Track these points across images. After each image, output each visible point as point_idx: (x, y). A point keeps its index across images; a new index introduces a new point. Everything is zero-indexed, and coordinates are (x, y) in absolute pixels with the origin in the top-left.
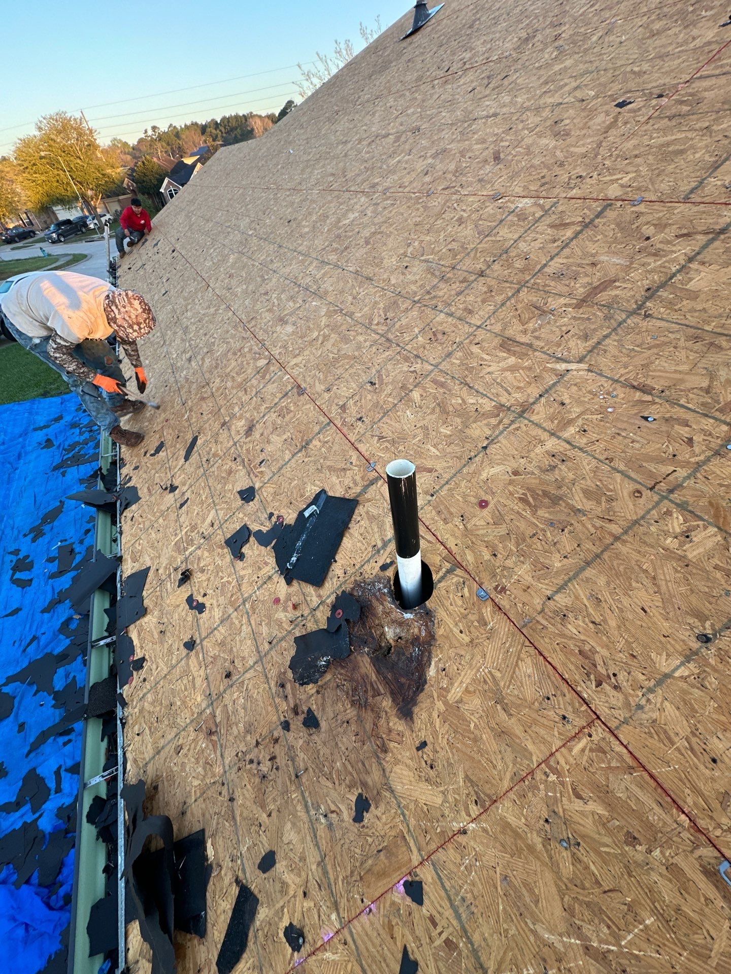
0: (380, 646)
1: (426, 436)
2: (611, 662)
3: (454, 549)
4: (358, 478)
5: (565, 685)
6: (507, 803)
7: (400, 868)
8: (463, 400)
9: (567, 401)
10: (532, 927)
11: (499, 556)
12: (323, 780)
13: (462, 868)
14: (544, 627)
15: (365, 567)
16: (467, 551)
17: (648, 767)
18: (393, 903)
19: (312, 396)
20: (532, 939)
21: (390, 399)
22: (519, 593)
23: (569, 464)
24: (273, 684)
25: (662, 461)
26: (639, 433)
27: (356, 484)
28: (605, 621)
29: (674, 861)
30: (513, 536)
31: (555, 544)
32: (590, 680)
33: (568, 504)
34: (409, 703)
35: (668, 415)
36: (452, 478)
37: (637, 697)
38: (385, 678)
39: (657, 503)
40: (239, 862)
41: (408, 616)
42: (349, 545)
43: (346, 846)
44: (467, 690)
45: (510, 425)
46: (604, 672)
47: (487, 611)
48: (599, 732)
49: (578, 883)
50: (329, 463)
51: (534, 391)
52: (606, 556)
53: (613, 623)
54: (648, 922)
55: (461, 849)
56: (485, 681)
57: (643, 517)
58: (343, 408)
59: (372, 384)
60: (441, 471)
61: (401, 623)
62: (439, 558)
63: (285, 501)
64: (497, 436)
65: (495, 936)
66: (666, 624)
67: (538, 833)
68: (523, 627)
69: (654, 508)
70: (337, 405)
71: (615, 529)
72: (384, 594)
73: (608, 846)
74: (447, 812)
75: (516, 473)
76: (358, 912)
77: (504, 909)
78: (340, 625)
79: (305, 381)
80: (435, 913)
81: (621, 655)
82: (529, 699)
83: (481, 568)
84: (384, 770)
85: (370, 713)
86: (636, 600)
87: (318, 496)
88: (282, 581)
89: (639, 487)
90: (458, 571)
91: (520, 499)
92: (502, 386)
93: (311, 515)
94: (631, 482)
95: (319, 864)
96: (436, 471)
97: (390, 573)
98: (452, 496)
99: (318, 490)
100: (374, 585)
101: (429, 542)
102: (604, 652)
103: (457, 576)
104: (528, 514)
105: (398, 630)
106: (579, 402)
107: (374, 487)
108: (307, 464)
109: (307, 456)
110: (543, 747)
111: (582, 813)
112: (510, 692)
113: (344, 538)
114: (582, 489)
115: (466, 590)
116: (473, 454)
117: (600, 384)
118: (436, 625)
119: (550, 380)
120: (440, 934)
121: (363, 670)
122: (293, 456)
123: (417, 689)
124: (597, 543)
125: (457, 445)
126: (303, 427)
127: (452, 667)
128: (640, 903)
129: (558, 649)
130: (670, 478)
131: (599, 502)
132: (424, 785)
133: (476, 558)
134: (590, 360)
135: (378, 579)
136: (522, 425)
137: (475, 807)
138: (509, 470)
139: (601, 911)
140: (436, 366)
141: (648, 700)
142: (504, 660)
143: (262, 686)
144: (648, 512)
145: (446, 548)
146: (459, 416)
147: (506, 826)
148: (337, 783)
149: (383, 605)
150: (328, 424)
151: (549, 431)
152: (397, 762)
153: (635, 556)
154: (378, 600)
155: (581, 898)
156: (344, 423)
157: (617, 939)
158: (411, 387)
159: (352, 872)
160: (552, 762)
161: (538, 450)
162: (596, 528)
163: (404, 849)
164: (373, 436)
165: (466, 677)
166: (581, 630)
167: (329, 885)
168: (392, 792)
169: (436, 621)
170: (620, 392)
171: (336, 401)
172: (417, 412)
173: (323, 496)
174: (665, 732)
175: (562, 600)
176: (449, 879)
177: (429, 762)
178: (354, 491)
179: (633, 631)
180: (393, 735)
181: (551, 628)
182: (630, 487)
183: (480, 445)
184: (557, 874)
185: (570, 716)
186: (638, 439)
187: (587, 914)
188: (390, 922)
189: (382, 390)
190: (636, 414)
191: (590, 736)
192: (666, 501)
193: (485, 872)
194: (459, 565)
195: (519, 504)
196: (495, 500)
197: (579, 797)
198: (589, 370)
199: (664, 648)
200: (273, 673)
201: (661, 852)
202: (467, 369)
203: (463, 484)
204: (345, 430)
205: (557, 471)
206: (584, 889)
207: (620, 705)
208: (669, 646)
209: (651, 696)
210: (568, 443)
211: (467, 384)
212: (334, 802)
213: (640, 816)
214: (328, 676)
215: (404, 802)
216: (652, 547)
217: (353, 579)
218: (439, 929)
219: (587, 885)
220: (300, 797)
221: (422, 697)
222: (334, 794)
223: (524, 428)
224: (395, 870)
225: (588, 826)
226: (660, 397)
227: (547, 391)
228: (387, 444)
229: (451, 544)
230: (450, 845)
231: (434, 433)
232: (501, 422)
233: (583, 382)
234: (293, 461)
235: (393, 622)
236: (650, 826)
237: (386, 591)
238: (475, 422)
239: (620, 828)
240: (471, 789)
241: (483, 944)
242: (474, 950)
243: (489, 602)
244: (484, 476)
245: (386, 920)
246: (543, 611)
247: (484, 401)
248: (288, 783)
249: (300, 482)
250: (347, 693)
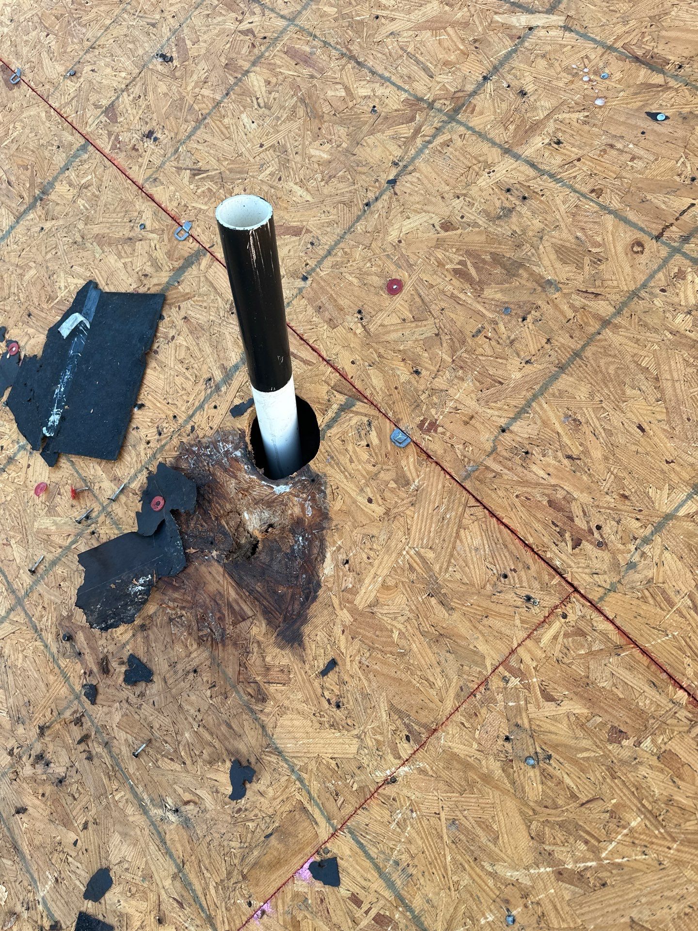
0: (238, 544)
1: (284, 164)
2: (593, 511)
3: (350, 370)
4: (160, 255)
5: (530, 553)
6: (452, 729)
7: (301, 850)
8: (347, 89)
9: (529, 88)
10: (490, 869)
11: (424, 373)
12: (165, 764)
13: (393, 826)
14: (497, 475)
15: (197, 418)
16: (372, 371)
17: (641, 641)
18: (296, 895)
19: (40, 89)
20: (491, 882)
21: (206, 92)
22: (456, 428)
23: (533, 203)
24: (50, 638)
25: (673, 190)
26: (643, 143)
27: (158, 268)
28: (586, 452)
29: (668, 747)
30: (445, 338)
31: (512, 342)
32: (564, 540)
33: (532, 274)
34: (295, 622)
35: (686, 110)
36: (337, 243)
37: (628, 553)
38: (251, 592)
39: (666, 261)
40: (40, 907)
41: (281, 489)
42: (161, 383)
43: (216, 843)
44: (385, 586)
45: (434, 136)
46: (584, 526)
47: (409, 462)
48: (576, 610)
49: (549, 803)
50: (96, 229)
51: (474, 70)
52: (589, 353)
53: (597, 454)
54: (633, 824)
55: (390, 802)
56: (411, 568)
57: (644, 286)
58: (111, 111)
59: (166, 59)
60: (316, 232)
61: (270, 503)
62: (326, 388)
63: (17, 312)
64: (413, 159)
65: (442, 894)
66: (670, 445)
67: (496, 756)
68: (465, 478)
69: (660, 268)
70: (97, 107)
71: (604, 308)
72: (236, 459)
73: (587, 750)
74: (365, 761)
75: (447, 226)
76: (245, 919)
77: (453, 859)
78: (163, 522)
79: (17, 55)
80: (357, 890)
81: (608, 498)
82: (477, 581)
83: (396, 396)
84: (263, 727)
85: (230, 649)
86: (629, 415)
87: (82, 296)
88: (38, 461)
89: (639, 235)
90: (359, 406)
91: (456, 271)
92: (418, 62)
93: (75, 332)
94: (628, 228)
95: (174, 877)
96: (308, 231)
97: (243, 423)
98: (341, 276)
99: (81, 283)
100: (216, 448)
101: (306, 362)
102: (584, 498)
103: (357, 413)
104: (468, 297)
105: (266, 514)
106: (550, 89)
107: (193, 271)
108: (51, 234)
109: (49, 216)
110: (500, 645)
111: (555, 719)
112: (450, 578)
113: (149, 371)
114: (553, 245)
115: (373, 435)
116: (371, 195)
117: (583, 54)
118: (329, 497)
119: (501, 46)
120: (367, 912)
121: (212, 587)
122: (18, 219)
123: (307, 598)
124: (577, 333)
125: (342, 179)
126: (30, 158)
127: (358, 556)
128: (624, 806)
129: (518, 504)
130: (686, 217)
131: (580, 267)
132: (330, 734)
133: (386, 381)
134: (568, 8)
135: (223, 435)
136: (455, 137)
137: (406, 745)
138: (436, 221)
139: (578, 827)
140: (292, 20)
141: (643, 554)
142: (439, 532)
143: (31, 646)
144: (652, 276)
145: (336, 370)
146: (342, 123)
147: (451, 759)
148: (188, 762)
149: (236, 477)
150: (83, 148)
151: (500, 146)
152: (283, 710)
153: (631, 348)
154: (226, 470)
155: (551, 819)
156: (117, 145)
157: (595, 852)
158: (246, 65)
159: (229, 874)
160: (513, 662)
161: (484, 181)
162: (576, 310)
163: (306, 823)
164: (179, 169)
165: (383, 566)
166: (551, 470)
167: (196, 899)
168: (279, 753)
169: (328, 491)
170: (616, 69)
171: (93, 98)
172: (262, 117)
173: (93, 295)
174: (664, 592)
175: (522, 430)
176: (374, 844)
177: (333, 701)
178: (155, 281)
179: (625, 460)
180: (274, 674)
181: (508, 475)
182: (628, 236)
183: (384, 178)
184: (523, 800)
185: (536, 595)
186: (642, 153)
187: (560, 836)
188: (293, 918)
189: (187, 73)
190: (639, 109)
191: (565, 616)
192: (678, 257)
193: (425, 823)
194: (361, 396)
195: (455, 282)
196: (414, 277)
197: (549, 698)
198: (567, 28)
199: (666, 479)
200: (48, 621)
201: (653, 741)
202: (350, 25)
203: (358, 253)
204: (121, 159)
205: (514, 219)
206: (556, 807)
207: (605, 567)
208: (673, 476)
209: (646, 548)
210: (533, 165)
211: (352, 58)
212: (187, 790)
213: (627, 704)
214: (151, 608)
215: (299, 763)
216: (656, 331)
217: (175, 442)
218: (365, 907)
219: (560, 802)
220: (129, 796)
221: (315, 608)
222: (187, 779)
223: (459, 143)
224: (294, 854)
225: (562, 732)
226: (675, 77)
227: (496, 69)
228: (209, 184)
229: (344, 363)
230: (373, 803)
231: (298, 158)
232: (417, 131)
233: (555, 51)
234: (20, 229)
235: (257, 502)
236: (640, 714)
237: (238, 453)
238: (372, 133)
239: (603, 724)
240: (399, 722)
241: (426, 906)
242: (414, 917)
243: (412, 449)
244: (393, 235)
245: (288, 918)
246: (494, 449)
247: (386, 92)
248: (106, 781)
249: (43, 271)
250: (189, 627)
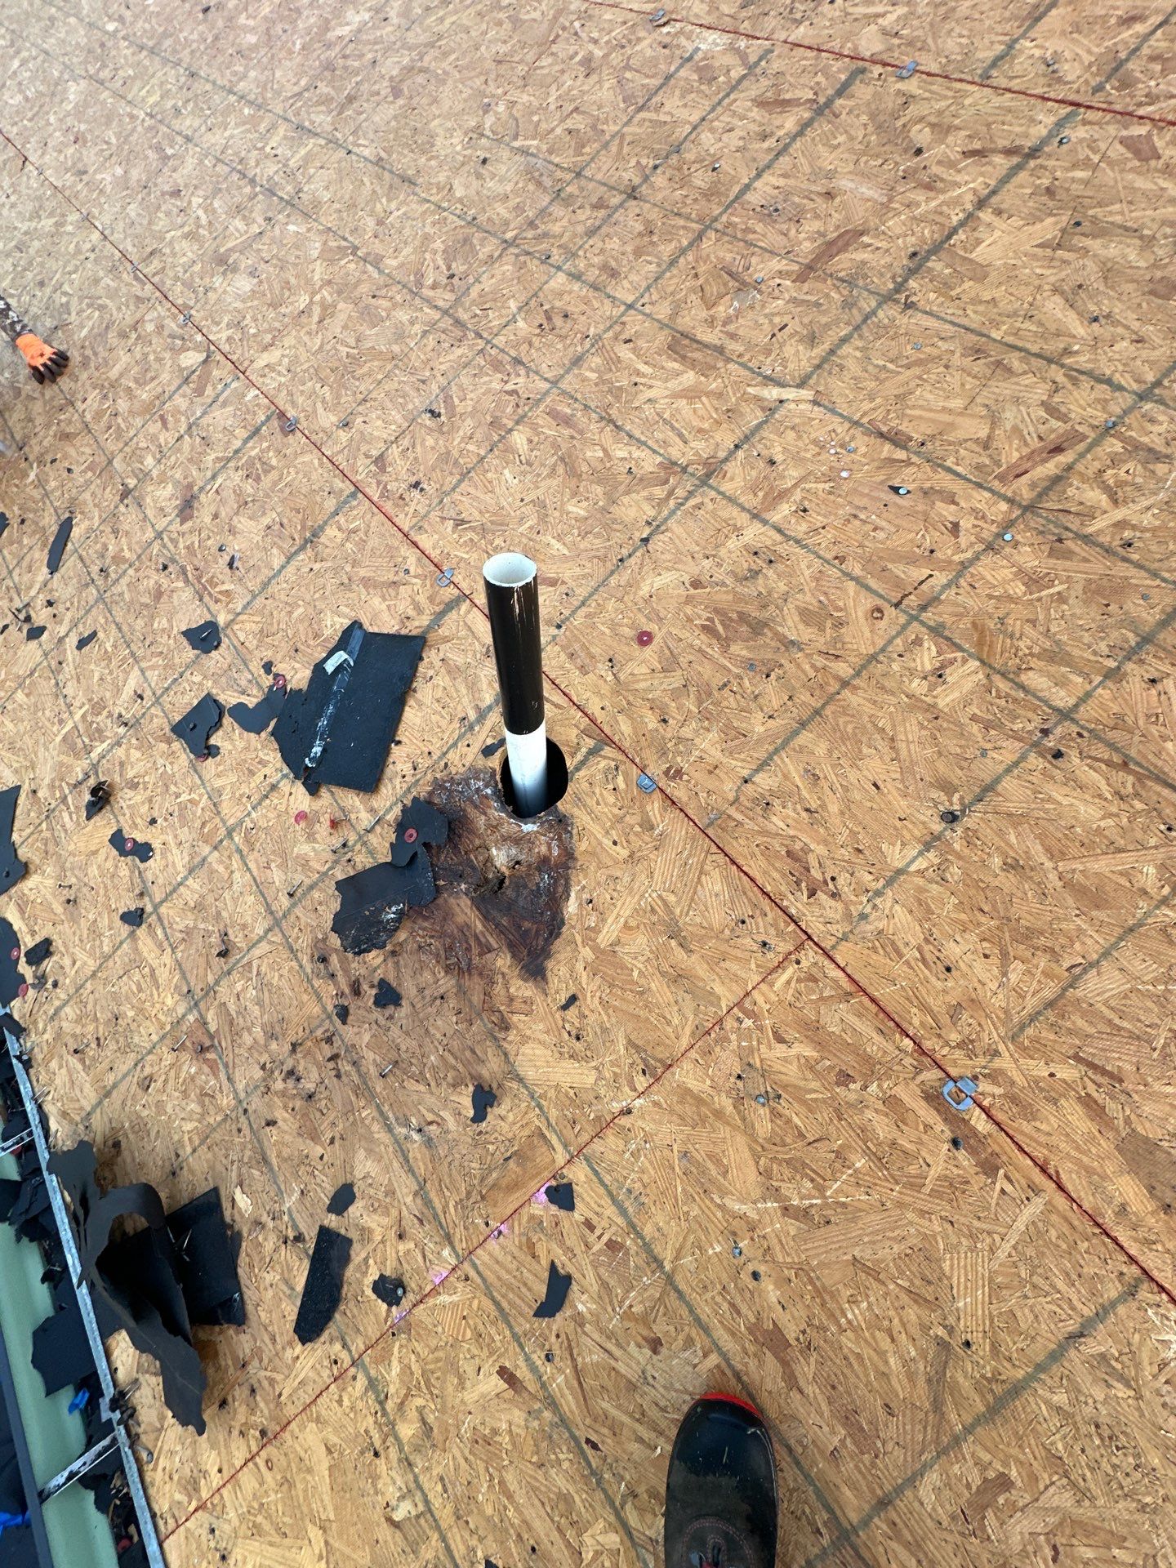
0: (486, 879)
1: (543, 518)
2: (828, 862)
3: (600, 716)
4: (422, 599)
5: (767, 901)
6: (687, 1065)
7: (538, 1174)
8: (605, 450)
9: (778, 458)
10: (718, 1201)
11: (671, 721)
12: (411, 1085)
13: (627, 1155)
14: (739, 824)
15: (450, 755)
16: (620, 718)
17: (870, 990)
18: (532, 1217)
19: (314, 437)
20: (719, 1214)
21: (471, 447)
22: (699, 776)
23: (780, 567)
24: (305, 960)
25: (912, 560)
26: (885, 515)
27: (419, 610)
28: (824, 806)
29: (893, 1092)
30: (693, 690)
31: (756, 697)
32: (800, 890)
33: (776, 633)
34: (539, 956)
35: (927, 485)
36: (591, 595)
37: (862, 904)
38: (497, 925)
39: (904, 627)
40: (286, 1218)
41: (529, 827)
42: (418, 721)
43: (457, 1163)
44: (626, 926)
45: (687, 499)
46: (819, 877)
47: (655, 808)
48: (809, 956)
49: (778, 1140)
50: (363, 572)
51: (726, 438)
52: (828, 711)
53: (834, 808)
54: (858, 1165)
55: (625, 1133)
56: (653, 910)
57: (883, 650)
58: (380, 461)
59: (434, 414)
60: (571, 583)
61: (518, 840)
62: (575, 731)
63: (285, 647)
64: (666, 519)
65: (673, 1223)
66: (903, 803)
67: (728, 1096)
68: (709, 826)
69: (898, 634)
70: (367, 456)
71: (843, 669)
72: (486, 797)
73: (815, 1091)
74: (602, 1092)
75: (696, 584)
76: (482, 1238)
77: (684, 1190)
78: (415, 854)
79: (294, 404)
80: (590, 1215)
81: (843, 851)
82: (716, 926)
83: (643, 743)
84: (506, 1054)
85: (476, 979)
86: (865, 772)
87: (347, 634)
88: (300, 789)
89: (879, 602)
90: (608, 751)
91: (704, 627)
92: (673, 428)
93: (339, 669)
94: (869, 594)
95: (416, 1194)
96: (563, 582)
97: (495, 762)
98: (593, 626)
99: (347, 623)
100: (468, 785)
101: (557, 706)
102: (820, 850)
103: (605, 758)
104: (715, 652)
105: (514, 851)
106: (798, 460)
107: (453, 615)
108: (319, 574)
109: (318, 558)
110: (735, 987)
111: (786, 1060)
112: (690, 921)
113: (407, 708)
114: (797, 607)
115: (620, 779)
116: (625, 552)
117: (830, 428)
118: (575, 838)
119: (754, 417)
120: (599, 1238)
121: (460, 919)
122: (289, 559)
123: (551, 934)
124: (817, 693)
125: (598, 535)
126: (302, 502)
127: (603, 896)
128: (850, 1147)
129: (758, 853)
130: (924, 587)
131: (822, 629)
132: (569, 1064)
133: (634, 728)
134: (817, 383)
135: (475, 772)
136: (707, 500)
137: (642, 1078)
138: (686, 578)
139: (804, 1165)
140: (555, 383)
141: (875, 906)
142: (681, 876)
143: (287, 966)
144: (890, 642)
145: (586, 714)
146: (599, 482)
147: (685, 1093)
148: (433, 1084)
149: (485, 814)
150: (353, 495)
151: (749, 511)
152: (525, 1039)
153: (869, 709)
154: (476, 807)
155: (780, 1156)
156: (385, 493)
157: (821, 1190)
158: (510, 424)
159: (469, 1194)
160: (747, 1004)
161: (733, 543)
162: (817, 670)
163: (544, 1149)
164: (443, 519)
165: (625, 908)
166: (790, 822)
167: (436, 1216)
168: (521, 1080)
169: (575, 832)
170: (862, 443)
171: (364, 448)
172: (524, 473)
173: (358, 634)
174: (893, 943)
175: (765, 781)
176: (609, 1172)
177: (574, 1033)
178: (417, 623)
179: (860, 816)
180: (517, 1005)
181: (749, 824)
182: (868, 602)
183: (637, 536)
184: (752, 1137)
185: (772, 941)
186: (884, 524)
187: (787, 1173)
188: (529, 1239)
189: (454, 429)
190: (882, 482)
191: (798, 962)
192: (915, 624)
193: (658, 1154)
194: (608, 741)
195: (703, 637)
196: (664, 631)
197: (780, 1040)
198: (815, 403)
199: (899, 835)
200: (304, 943)
201: (879, 1086)
202: (610, 391)
203: (611, 605)
204: (388, 507)
205: (760, 580)
206: (784, 1145)
207: (838, 917)
208: (905, 832)
209: (878, 901)
210: (780, 531)
211: (611, 421)
212: (431, 1111)
213: (856, 1050)
214: (402, 936)
215: (539, 1091)
216: (893, 694)
217: (429, 777)
218: (598, 1232)
219: (788, 1140)
220: (375, 1114)
221: (558, 944)
222: (430, 1100)
223: (710, 506)
224: (532, 1178)
225: (792, 1073)
226: (917, 453)
227: (747, 438)
228: (470, 535)
229: (594, 708)
230: (609, 1132)
231: (557, 514)
232: (671, 493)
233: (804, 424)
234: (291, 569)
235: (505, 839)
236: (868, 1059)
237: (489, 791)
238: (627, 493)
239: (831, 1068)
240: (636, 1056)
241: (657, 1234)
242: (645, 1244)
243: (657, 795)
244: (645, 590)
245: (524, 1239)
246: (737, 799)
247: (643, 455)
248: (353, 1098)
249: (311, 610)
250: (437, 955)
